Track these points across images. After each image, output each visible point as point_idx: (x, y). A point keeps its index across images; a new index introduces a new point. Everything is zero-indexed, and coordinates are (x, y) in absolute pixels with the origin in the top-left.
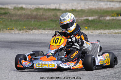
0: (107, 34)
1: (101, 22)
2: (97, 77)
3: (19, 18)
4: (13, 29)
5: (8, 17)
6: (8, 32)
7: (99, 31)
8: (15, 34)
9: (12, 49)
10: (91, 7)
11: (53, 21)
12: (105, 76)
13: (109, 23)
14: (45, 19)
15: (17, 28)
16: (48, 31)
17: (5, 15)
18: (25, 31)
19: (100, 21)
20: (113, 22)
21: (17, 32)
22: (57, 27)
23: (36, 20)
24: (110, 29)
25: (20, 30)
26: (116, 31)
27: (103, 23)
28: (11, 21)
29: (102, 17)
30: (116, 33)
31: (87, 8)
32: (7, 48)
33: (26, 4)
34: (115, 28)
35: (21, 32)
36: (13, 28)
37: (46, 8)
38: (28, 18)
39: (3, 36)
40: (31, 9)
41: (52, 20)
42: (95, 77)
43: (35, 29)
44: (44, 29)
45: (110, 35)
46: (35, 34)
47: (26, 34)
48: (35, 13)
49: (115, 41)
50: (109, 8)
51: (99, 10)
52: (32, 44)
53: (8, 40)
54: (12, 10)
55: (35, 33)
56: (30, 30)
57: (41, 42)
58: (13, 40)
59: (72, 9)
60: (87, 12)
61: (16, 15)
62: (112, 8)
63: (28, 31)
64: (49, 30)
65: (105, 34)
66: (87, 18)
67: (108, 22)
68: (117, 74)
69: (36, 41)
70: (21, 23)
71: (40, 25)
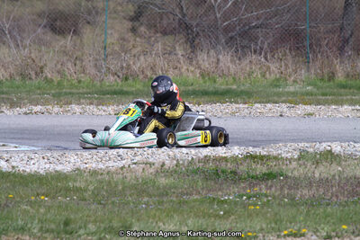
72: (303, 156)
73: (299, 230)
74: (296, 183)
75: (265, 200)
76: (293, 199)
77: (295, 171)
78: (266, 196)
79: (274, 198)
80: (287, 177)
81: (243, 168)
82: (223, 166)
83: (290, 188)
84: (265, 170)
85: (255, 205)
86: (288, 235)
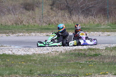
72: (107, 48)
73: (106, 72)
74: (104, 57)
75: (95, 63)
76: (103, 62)
77: (104, 53)
78: (95, 62)
79: (97, 62)
80: (101, 55)
81: (87, 53)
82: (81, 52)
83: (103, 59)
84: (94, 53)
85: (91, 64)
86: (102, 74)
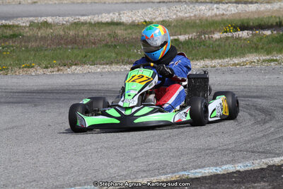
0: (218, 66)
1: (204, 45)
2: (211, 151)
3: (42, 43)
4: (33, 67)
5: (21, 42)
6: (24, 73)
7: (202, 61)
8: (37, 75)
9: (35, 105)
10: (181, 15)
11: (110, 46)
12: (226, 150)
13: (219, 46)
14: (94, 43)
15: (39, 65)
16: (102, 67)
17: (14, 39)
18: (56, 69)
19: (202, 43)
20: (227, 43)
21: (40, 71)
22: (119, 58)
23: (75, 46)
24: (224, 59)
25: (47, 68)
26: (236, 61)
27: (209, 47)
28: (27, 50)
29: (204, 33)
30: (235, 65)
31: (174, 17)
32: (26, 105)
33: (52, 15)
34: (233, 54)
35: (48, 71)
36: (33, 64)
37: (93, 22)
38: (59, 44)
39: (15, 80)
40: (63, 24)
41: (107, 45)
42: (207, 152)
43: (76, 65)
44: (94, 64)
45: (224, 69)
46: (77, 74)
47: (60, 75)
48: (72, 33)
49: (236, 81)
50: (216, 15)
51: (198, 21)
52: (74, 93)
53: (26, 88)
54: (27, 29)
55: (76, 72)
56: (66, 68)
57: (91, 88)
58: (36, 88)
59: (145, 22)
60: (175, 26)
61: (36, 38)
62: (223, 14)
63: (62, 68)
64: (104, 64)
65: (215, 67)
66: (176, 37)
67: (217, 43)
68: (249, 145)
69: (81, 88)
70: (46, 53)
71: (86, 56)
